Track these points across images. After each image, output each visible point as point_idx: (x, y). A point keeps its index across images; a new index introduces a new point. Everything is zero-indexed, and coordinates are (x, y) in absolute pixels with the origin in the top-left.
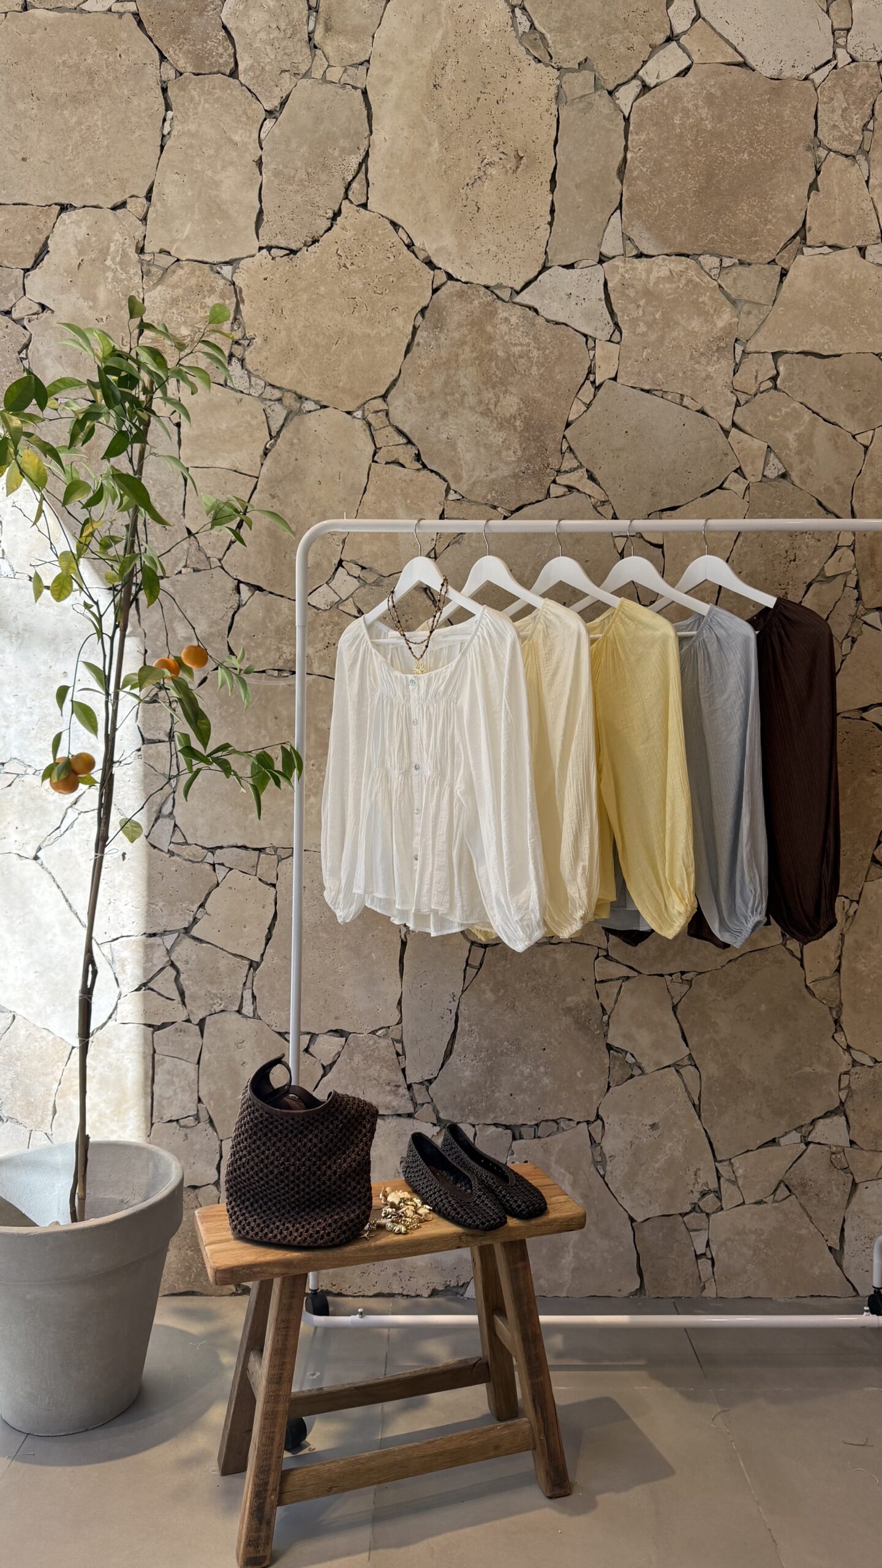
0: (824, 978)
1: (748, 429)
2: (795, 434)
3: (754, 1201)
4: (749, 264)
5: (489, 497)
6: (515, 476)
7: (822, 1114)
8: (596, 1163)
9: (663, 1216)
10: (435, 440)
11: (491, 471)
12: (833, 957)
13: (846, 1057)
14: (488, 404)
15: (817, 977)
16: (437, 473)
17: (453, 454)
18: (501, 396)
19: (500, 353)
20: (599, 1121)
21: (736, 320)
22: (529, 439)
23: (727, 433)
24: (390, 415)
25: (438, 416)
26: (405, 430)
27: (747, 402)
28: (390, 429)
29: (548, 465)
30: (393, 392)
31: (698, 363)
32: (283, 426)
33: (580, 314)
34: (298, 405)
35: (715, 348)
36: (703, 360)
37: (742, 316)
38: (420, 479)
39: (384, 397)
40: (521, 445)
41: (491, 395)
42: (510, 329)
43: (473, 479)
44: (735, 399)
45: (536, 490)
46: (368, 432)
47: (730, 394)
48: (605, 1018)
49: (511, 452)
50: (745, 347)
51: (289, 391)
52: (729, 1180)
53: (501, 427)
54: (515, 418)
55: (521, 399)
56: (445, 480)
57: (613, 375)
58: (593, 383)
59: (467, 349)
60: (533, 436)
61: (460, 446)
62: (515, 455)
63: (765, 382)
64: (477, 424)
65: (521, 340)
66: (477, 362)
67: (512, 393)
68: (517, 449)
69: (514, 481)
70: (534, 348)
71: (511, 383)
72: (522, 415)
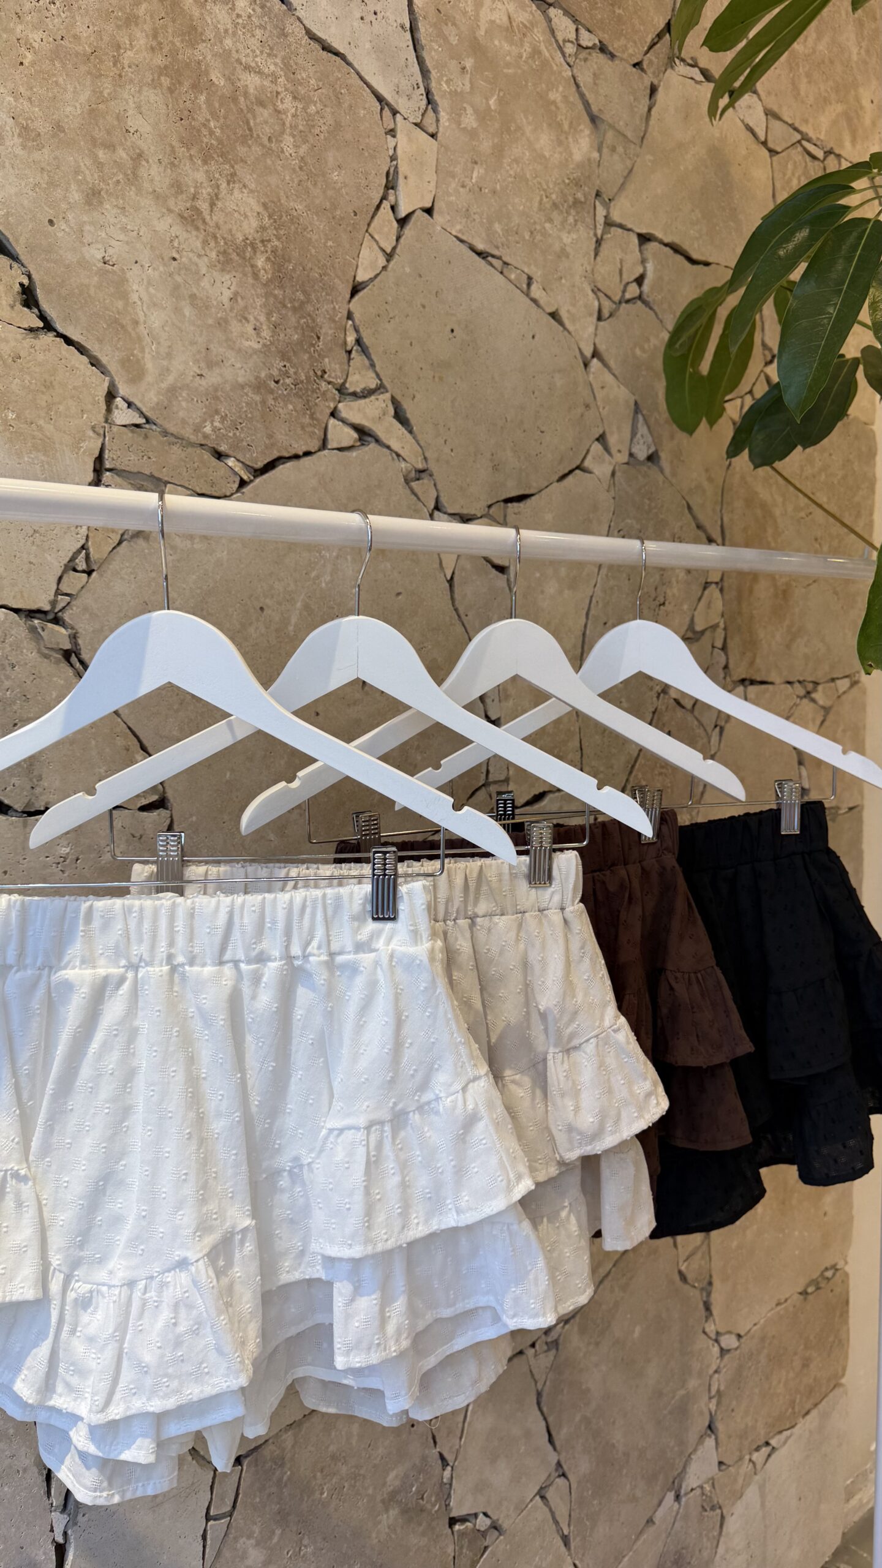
4: (612, 56)
5: (208, 429)
6: (259, 386)
7: (694, 1447)
10: (70, 257)
11: (210, 365)
13: (716, 1350)
14: (194, 198)
16: (81, 350)
17: (120, 304)
18: (224, 185)
19: (217, 77)
21: (596, 155)
22: (285, 306)
23: (586, 365)
25: (76, 196)
27: (611, 315)
29: (324, 372)
33: (368, 46)
37: (605, 150)
38: (41, 357)
40: (269, 315)
41: (200, 176)
42: (236, 25)
43: (170, 379)
44: (596, 304)
45: (303, 428)
47: (590, 294)
48: (447, 1472)
49: (249, 328)
50: (608, 213)
53: (225, 262)
54: (254, 249)
55: (265, 205)
56: (104, 371)
57: (428, 205)
58: (393, 208)
60: (292, 301)
61: (135, 287)
62: (258, 335)
63: (630, 285)
64: (171, 241)
65: (258, 59)
66: (166, 81)
67: (245, 186)
68: (261, 324)
69: (258, 398)
70: (286, 90)
71: (242, 161)
72: (269, 246)
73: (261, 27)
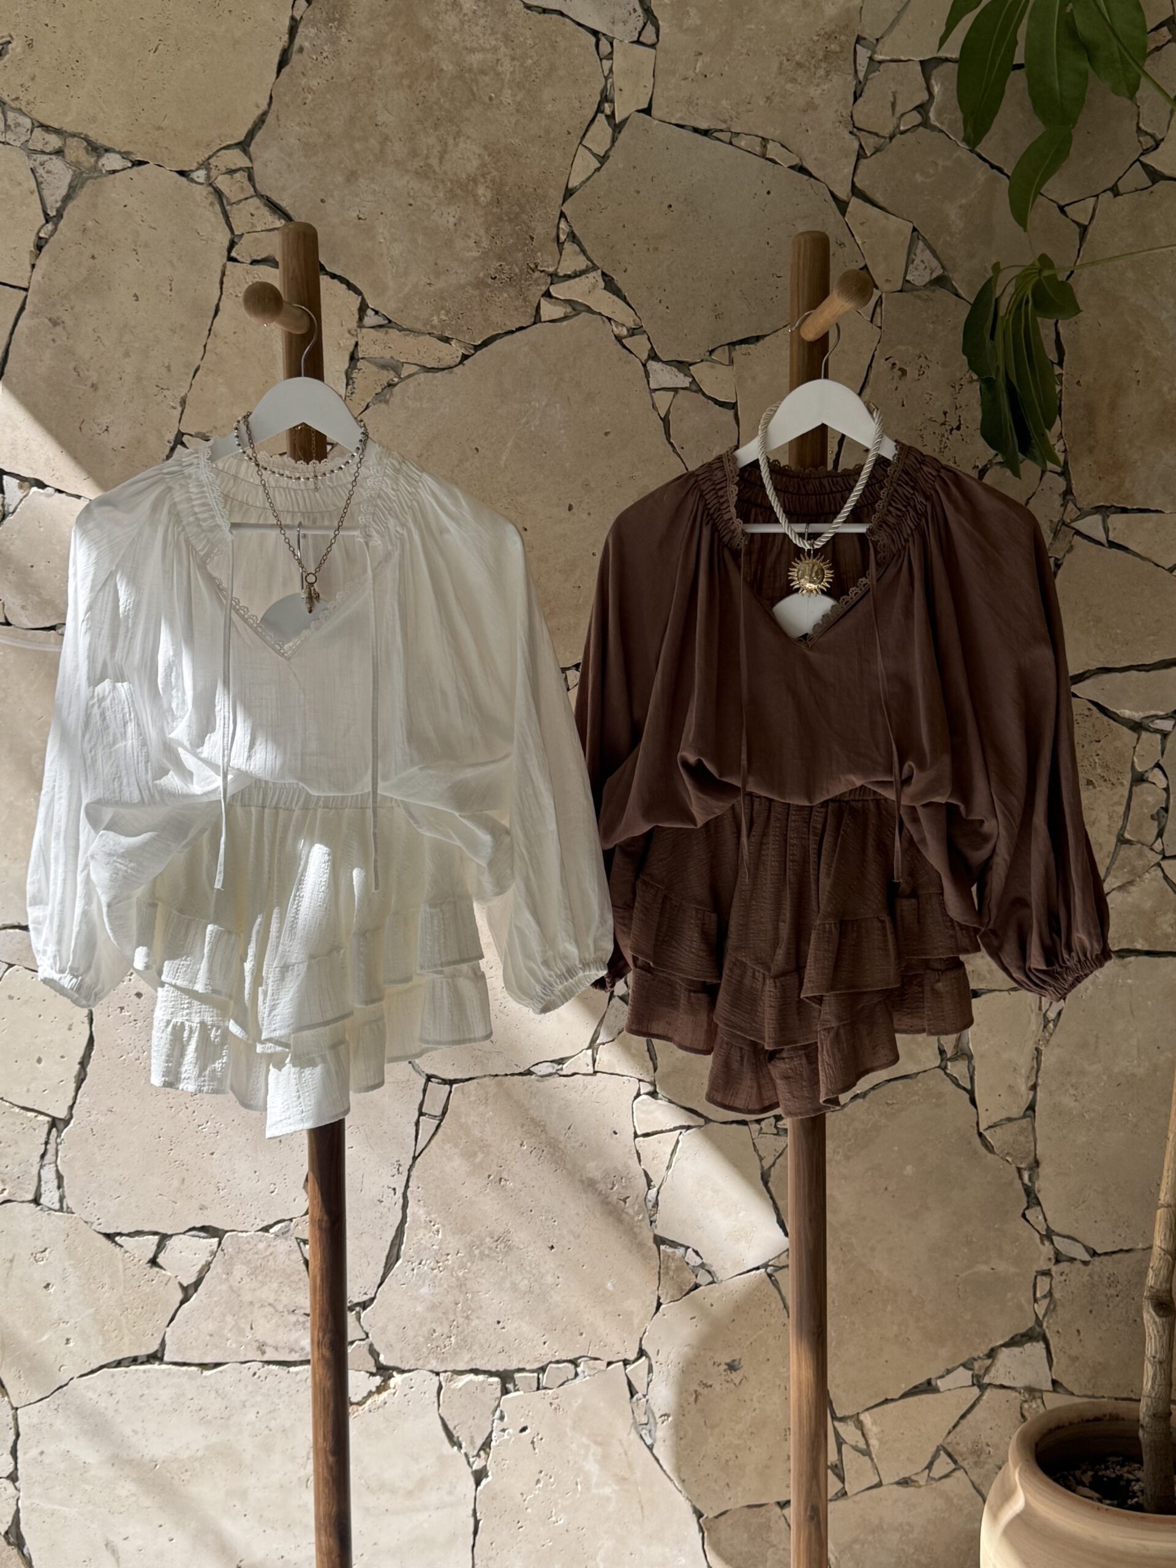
0: (1009, 1120)
1: (879, 198)
2: (961, 207)
3: (897, 1479)
5: (435, 321)
6: (480, 284)
7: (1007, 1339)
8: (637, 1426)
9: (749, 1507)
10: (337, 220)
11: (438, 275)
12: (1023, 1088)
13: (1047, 1249)
14: (427, 157)
15: (995, 1119)
16: (342, 281)
17: (369, 244)
18: (451, 142)
19: (448, 67)
20: (644, 1358)
22: (502, 220)
23: (842, 206)
24: (257, 179)
25: (340, 179)
26: (284, 204)
27: (877, 150)
28: (256, 201)
29: (536, 265)
30: (259, 136)
31: (794, 80)
32: (67, 199)
34: (93, 160)
35: (820, 55)
36: (800, 74)
39: (244, 145)
40: (487, 230)
41: (432, 140)
42: (462, 23)
43: (407, 290)
44: (856, 145)
45: (516, 309)
46: (218, 208)
47: (847, 136)
48: (653, 1192)
49: (471, 243)
50: (874, 52)
51: (74, 135)
52: (856, 1448)
53: (452, 197)
54: (475, 181)
55: (485, 147)
56: (358, 292)
57: (646, 106)
58: (611, 117)
59: (388, 59)
60: (508, 214)
61: (381, 230)
62: (478, 246)
63: (906, 116)
64: (408, 193)
65: (481, 41)
66: (406, 82)
67: (468, 137)
68: (481, 237)
69: (477, 292)
70: (505, 55)
71: (467, 119)
72: (488, 177)
73: (484, 15)
